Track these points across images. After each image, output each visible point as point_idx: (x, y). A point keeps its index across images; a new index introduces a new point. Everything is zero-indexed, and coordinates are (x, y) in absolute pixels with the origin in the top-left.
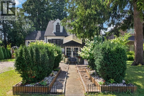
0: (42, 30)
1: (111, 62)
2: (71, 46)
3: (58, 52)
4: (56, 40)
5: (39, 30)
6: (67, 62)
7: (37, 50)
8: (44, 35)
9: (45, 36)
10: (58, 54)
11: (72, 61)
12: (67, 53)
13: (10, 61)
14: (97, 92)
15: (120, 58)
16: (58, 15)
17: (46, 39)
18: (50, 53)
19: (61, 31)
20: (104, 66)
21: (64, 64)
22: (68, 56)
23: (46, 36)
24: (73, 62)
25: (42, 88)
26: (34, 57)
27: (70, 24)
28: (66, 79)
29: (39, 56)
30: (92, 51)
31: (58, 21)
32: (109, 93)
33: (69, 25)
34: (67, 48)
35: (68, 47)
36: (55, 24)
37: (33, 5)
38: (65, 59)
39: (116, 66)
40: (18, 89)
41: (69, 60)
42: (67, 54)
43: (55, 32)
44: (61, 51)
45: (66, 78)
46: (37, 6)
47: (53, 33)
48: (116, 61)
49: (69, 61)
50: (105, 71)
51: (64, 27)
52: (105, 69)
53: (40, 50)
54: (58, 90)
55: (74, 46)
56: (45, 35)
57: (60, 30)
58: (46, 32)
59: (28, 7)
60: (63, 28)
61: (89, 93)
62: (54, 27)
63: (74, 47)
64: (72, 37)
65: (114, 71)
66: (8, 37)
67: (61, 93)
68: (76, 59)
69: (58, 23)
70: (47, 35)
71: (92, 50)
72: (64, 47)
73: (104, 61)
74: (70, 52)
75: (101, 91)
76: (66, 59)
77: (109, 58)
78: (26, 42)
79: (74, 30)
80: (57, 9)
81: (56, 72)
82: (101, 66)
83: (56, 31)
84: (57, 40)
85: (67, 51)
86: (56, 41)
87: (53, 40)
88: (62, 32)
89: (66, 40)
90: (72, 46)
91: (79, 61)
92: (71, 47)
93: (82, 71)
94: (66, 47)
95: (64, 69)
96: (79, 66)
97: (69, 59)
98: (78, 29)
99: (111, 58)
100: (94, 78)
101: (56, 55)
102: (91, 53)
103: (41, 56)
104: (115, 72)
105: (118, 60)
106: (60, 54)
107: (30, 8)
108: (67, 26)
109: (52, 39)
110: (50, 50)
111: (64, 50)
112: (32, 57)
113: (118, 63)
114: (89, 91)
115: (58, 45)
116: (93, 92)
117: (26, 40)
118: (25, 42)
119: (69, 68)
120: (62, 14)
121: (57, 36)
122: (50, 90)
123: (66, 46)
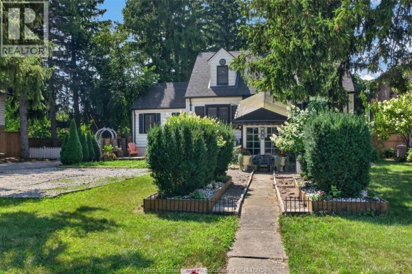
0: (176, 81)
1: (332, 152)
2: (257, 123)
3: (227, 138)
4: (218, 106)
5: (170, 81)
6: (249, 167)
7: (187, 132)
8: (184, 94)
9: (187, 98)
10: (225, 142)
11: (262, 164)
12: (247, 143)
13: (101, 166)
14: (305, 213)
15: (350, 143)
16: (223, 34)
17: (191, 105)
18: (210, 138)
19: (232, 81)
20: (319, 160)
21: (240, 171)
22: (251, 151)
23: (190, 98)
24: (266, 166)
25: (197, 203)
26: (182, 145)
27: (254, 66)
28: (244, 197)
29: (191, 142)
30: (300, 132)
31: (223, 54)
32: (328, 214)
33: (254, 68)
34: (249, 130)
35: (250, 126)
36: (215, 62)
37: (152, 11)
38: (242, 159)
39: (342, 160)
40: (152, 203)
41: (254, 161)
42: (249, 145)
43: (216, 85)
44: (231, 136)
45: (242, 196)
46: (165, 13)
47: (209, 87)
48: (341, 150)
49: (254, 163)
50: (321, 171)
51: (238, 73)
52: (321, 168)
53: (193, 132)
54: (226, 209)
55: (268, 123)
56: (187, 95)
57: (229, 78)
58: (189, 87)
59: (139, 20)
60: (237, 76)
61: (288, 214)
62: (212, 72)
63: (266, 126)
64: (263, 99)
65: (340, 171)
66: (84, 102)
67: (232, 214)
68: (273, 159)
69: (223, 61)
70: (192, 95)
71: (300, 130)
72: (240, 127)
73: (317, 151)
74: (256, 139)
75: (313, 209)
76: (247, 160)
77: (327, 144)
78: (135, 115)
79: (266, 82)
80: (217, 14)
81: (221, 183)
82: (314, 161)
83: (218, 84)
84: (220, 108)
85: (249, 138)
86: (218, 110)
87: (210, 109)
88: (234, 84)
89: (245, 107)
90: (262, 123)
91: (283, 163)
92: (259, 127)
93: (286, 186)
94: (245, 128)
95: (240, 182)
96: (281, 176)
97: (255, 159)
98: (275, 81)
99: (331, 144)
100: (304, 192)
101: (221, 143)
102: (298, 138)
103: (193, 143)
104: (342, 173)
105: (345, 149)
106: (230, 141)
107: (144, 20)
108: (246, 70)
109: (208, 106)
110: (209, 132)
111: (240, 135)
112: (179, 144)
113: (346, 154)
114: (288, 210)
115: (224, 123)
116: (296, 213)
117: (136, 111)
118: (133, 114)
119: (251, 180)
120: (233, 28)
121: (219, 96)
122: (212, 208)
123: (247, 123)
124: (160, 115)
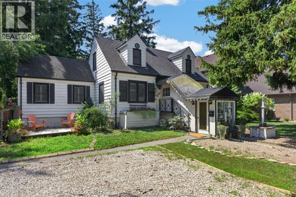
4: (137, 82)
9: (114, 71)
17: (116, 78)
19: (144, 63)
31: (137, 39)
36: (131, 44)
43: (132, 64)
47: (127, 65)
55: (230, 99)
56: (112, 69)
57: (142, 61)
58: (108, 62)
62: (129, 52)
69: (137, 45)
84: (139, 84)
86: (137, 86)
88: (145, 66)
90: (227, 99)
94: (217, 102)
117: (23, 79)
121: (140, 73)
124: (53, 85)
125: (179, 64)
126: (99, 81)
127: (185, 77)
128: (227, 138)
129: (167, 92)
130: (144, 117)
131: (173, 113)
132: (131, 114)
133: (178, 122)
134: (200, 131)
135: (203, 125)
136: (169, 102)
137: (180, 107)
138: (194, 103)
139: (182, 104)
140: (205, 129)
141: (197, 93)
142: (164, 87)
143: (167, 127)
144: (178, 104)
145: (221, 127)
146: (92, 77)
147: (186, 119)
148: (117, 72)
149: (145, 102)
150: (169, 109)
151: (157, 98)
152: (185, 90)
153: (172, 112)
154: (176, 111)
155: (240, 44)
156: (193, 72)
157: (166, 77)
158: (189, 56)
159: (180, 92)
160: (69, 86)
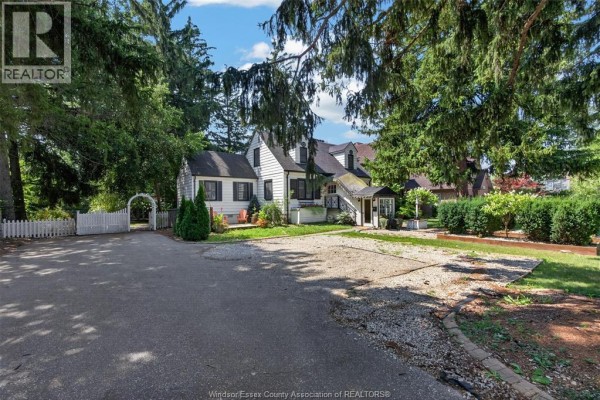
47: (295, 164)
56: (284, 169)
58: (279, 161)
69: (303, 144)
70: (289, 169)
78: (194, 181)
83: (301, 161)
87: (300, 182)
109: (299, 179)
124: (221, 183)
125: (341, 159)
126: (264, 178)
127: (350, 175)
128: (387, 228)
129: (333, 189)
130: (314, 213)
131: (339, 210)
132: (303, 210)
133: (346, 217)
134: (366, 225)
135: (368, 219)
136: (335, 199)
137: (346, 204)
138: (360, 200)
139: (348, 201)
140: (369, 222)
141: (362, 191)
142: (330, 184)
143: (335, 222)
144: (344, 201)
145: (382, 219)
146: (254, 173)
147: (352, 215)
148: (289, 171)
149: (313, 199)
150: (335, 206)
151: (323, 195)
152: (351, 188)
153: (339, 208)
154: (342, 208)
155: (398, 150)
156: (355, 168)
157: (330, 175)
158: (351, 151)
159: (347, 190)
160: (235, 184)
